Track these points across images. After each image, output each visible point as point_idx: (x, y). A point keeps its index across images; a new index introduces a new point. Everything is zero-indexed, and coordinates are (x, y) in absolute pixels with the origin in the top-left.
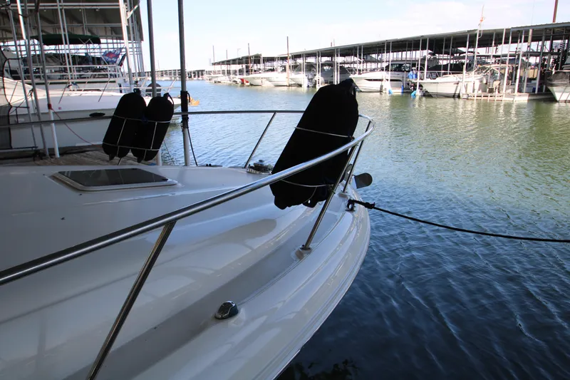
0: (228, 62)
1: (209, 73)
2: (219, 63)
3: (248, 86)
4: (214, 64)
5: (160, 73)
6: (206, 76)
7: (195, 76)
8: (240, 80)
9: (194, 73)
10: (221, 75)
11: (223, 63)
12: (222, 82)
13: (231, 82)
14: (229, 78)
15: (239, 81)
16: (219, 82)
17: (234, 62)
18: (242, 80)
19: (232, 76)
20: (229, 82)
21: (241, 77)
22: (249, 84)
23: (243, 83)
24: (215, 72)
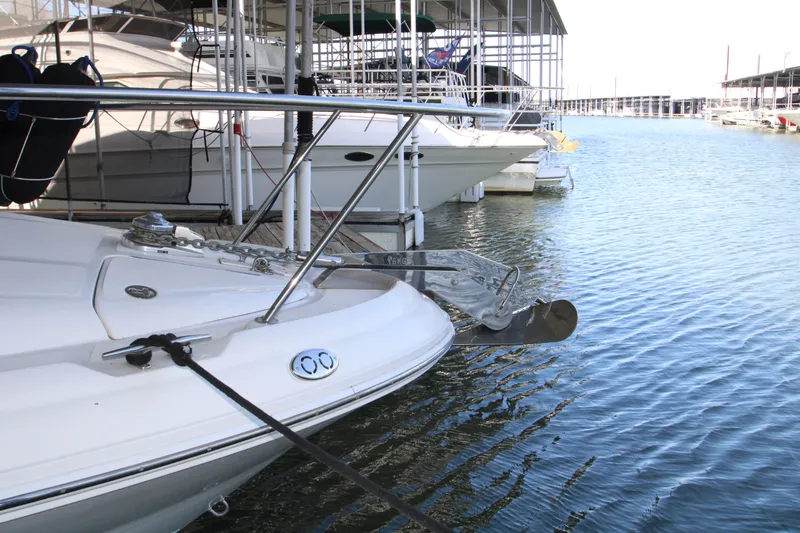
0: (756, 82)
1: (713, 103)
2: (736, 84)
3: (794, 132)
4: (726, 85)
5: (615, 103)
6: (708, 110)
7: (687, 111)
8: (779, 122)
9: (687, 104)
10: (739, 108)
11: (745, 82)
12: (738, 122)
13: (759, 124)
14: (756, 115)
15: (774, 121)
16: (733, 123)
17: (769, 80)
18: (782, 120)
19: (760, 110)
20: (754, 124)
21: (781, 112)
22: (794, 129)
23: (783, 128)
24: (726, 103)
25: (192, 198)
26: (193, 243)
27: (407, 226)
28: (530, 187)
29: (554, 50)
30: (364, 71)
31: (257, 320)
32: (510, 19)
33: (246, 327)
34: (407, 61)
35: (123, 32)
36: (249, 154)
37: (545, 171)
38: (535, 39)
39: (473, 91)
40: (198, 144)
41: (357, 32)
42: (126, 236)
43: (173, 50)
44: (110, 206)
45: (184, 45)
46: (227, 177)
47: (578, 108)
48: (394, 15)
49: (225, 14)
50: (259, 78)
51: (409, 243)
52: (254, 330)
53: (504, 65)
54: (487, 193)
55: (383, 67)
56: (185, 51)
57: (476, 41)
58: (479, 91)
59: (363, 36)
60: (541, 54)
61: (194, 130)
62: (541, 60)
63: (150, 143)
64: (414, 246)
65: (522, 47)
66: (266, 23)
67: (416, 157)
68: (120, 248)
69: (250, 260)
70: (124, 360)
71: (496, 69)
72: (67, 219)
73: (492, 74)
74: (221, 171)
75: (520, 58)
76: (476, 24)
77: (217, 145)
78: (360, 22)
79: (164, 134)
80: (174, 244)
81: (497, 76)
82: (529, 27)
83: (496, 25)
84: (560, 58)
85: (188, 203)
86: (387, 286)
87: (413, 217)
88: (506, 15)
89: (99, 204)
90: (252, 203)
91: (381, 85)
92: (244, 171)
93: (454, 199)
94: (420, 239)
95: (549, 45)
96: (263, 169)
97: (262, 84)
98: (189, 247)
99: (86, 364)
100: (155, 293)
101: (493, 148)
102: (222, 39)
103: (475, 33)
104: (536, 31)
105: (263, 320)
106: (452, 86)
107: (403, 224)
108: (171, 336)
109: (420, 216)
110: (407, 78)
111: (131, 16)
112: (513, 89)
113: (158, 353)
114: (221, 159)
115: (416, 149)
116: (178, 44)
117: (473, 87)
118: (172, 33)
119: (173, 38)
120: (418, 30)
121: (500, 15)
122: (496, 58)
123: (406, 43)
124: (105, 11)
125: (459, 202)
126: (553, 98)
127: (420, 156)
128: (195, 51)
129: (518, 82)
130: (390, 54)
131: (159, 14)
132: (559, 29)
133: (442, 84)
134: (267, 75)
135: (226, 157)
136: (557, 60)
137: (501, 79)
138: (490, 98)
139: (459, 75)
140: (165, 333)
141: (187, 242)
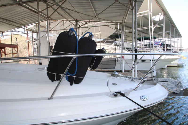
25: (116, 68)
26: (121, 76)
27: (153, 73)
28: (176, 65)
29: (180, 40)
30: (144, 46)
31: (134, 90)
32: (171, 36)
33: (132, 91)
34: (152, 44)
35: (105, 43)
36: (125, 61)
37: (179, 63)
38: (176, 39)
39: (164, 49)
40: (116, 59)
41: (142, 40)
42: (111, 75)
43: (112, 45)
44: (103, 69)
45: (114, 44)
46: (121, 65)
47: (185, 50)
48: (149, 37)
49: (121, 39)
50: (126, 49)
51: (153, 76)
52: (134, 91)
53: (170, 44)
54: (167, 67)
55: (147, 46)
56: (114, 45)
57: (165, 40)
58: (165, 49)
59: (143, 41)
60: (177, 41)
61: (116, 57)
62: (177, 42)
63: (109, 59)
64: (154, 76)
65: (173, 40)
66: (127, 40)
67: (154, 61)
68: (110, 77)
69: (131, 79)
70: (113, 95)
71: (168, 44)
72: (96, 71)
73: (167, 45)
74: (120, 64)
75: (173, 42)
76: (164, 37)
77: (120, 59)
78: (143, 38)
79: (111, 58)
80: (118, 76)
81: (168, 46)
82: (175, 37)
83: (168, 37)
84: (181, 41)
85: (115, 69)
86: (155, 84)
87: (154, 71)
88: (170, 35)
89: (101, 69)
90: (125, 69)
91: (147, 49)
92: (124, 64)
93: (161, 68)
94: (155, 75)
95: (179, 40)
96: (127, 63)
97: (126, 50)
98: (121, 77)
99: (107, 95)
100: (116, 85)
101: (169, 59)
102: (120, 43)
103: (164, 38)
104: (176, 37)
105: (135, 90)
106: (160, 48)
107: (152, 72)
108: (120, 92)
109: (155, 71)
110: (152, 47)
111: (106, 40)
112: (172, 48)
113: (118, 94)
114: (120, 62)
115: (154, 59)
116: (113, 44)
117: (164, 48)
118: (112, 42)
119: (112, 43)
120: (154, 39)
121: (168, 35)
122: (168, 43)
123: (152, 41)
124: (102, 40)
125: (162, 68)
126: (180, 49)
127: (155, 61)
128: (116, 45)
129: (173, 47)
130: (148, 43)
131: (110, 40)
132: (181, 36)
133: (158, 48)
134: (127, 48)
135: (121, 61)
136: (180, 42)
137: (169, 46)
138: (168, 50)
139: (161, 46)
140: (120, 91)
141: (120, 76)
